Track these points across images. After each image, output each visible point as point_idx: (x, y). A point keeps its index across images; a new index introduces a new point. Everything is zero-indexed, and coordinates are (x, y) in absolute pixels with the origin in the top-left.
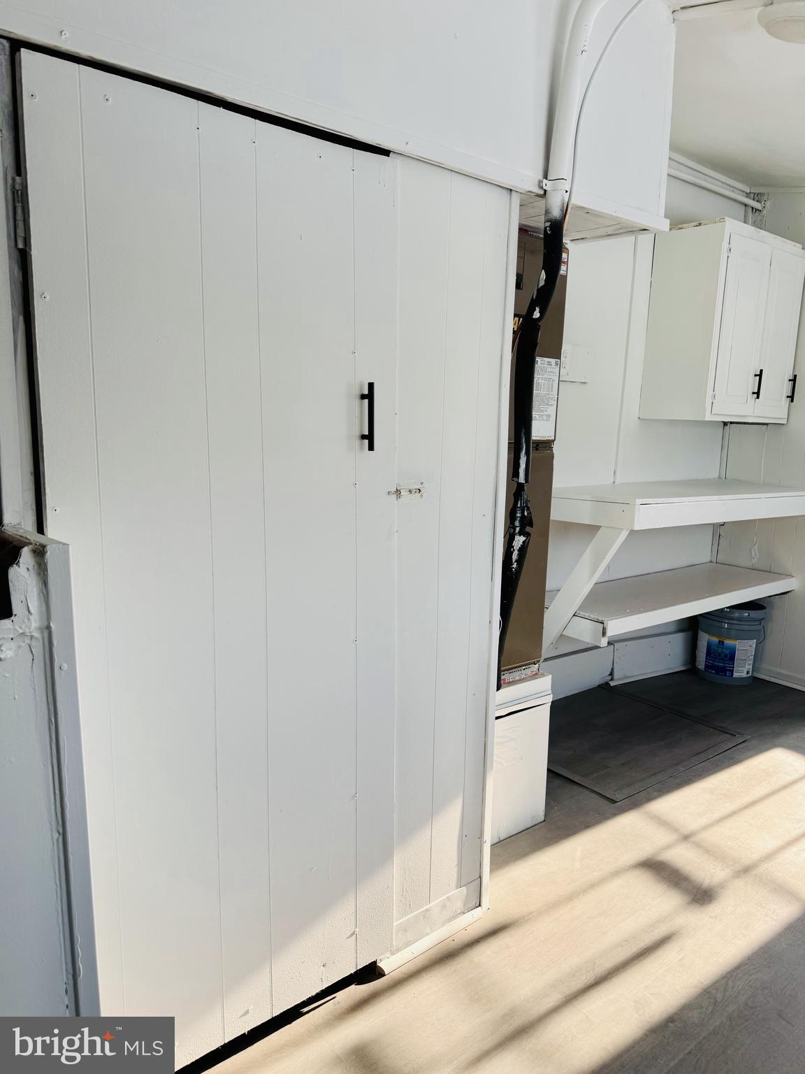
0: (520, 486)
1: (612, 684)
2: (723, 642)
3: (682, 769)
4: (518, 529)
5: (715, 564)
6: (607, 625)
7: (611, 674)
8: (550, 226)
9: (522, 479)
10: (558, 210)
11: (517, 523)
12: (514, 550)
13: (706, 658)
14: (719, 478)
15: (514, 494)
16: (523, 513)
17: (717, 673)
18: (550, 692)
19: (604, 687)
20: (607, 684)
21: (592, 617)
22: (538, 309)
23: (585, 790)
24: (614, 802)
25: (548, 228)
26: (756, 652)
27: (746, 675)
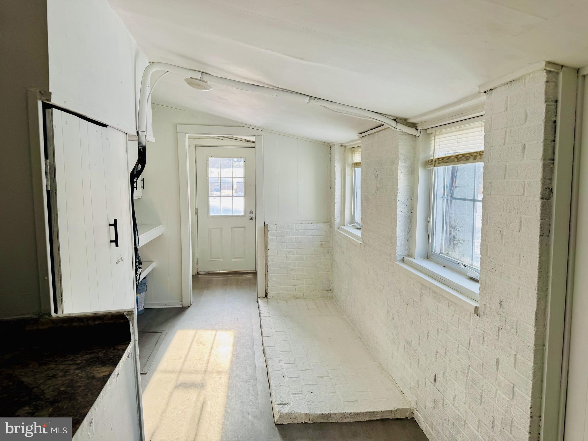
8: (142, 149)
12: (137, 275)
26: (145, 297)
27: (142, 309)
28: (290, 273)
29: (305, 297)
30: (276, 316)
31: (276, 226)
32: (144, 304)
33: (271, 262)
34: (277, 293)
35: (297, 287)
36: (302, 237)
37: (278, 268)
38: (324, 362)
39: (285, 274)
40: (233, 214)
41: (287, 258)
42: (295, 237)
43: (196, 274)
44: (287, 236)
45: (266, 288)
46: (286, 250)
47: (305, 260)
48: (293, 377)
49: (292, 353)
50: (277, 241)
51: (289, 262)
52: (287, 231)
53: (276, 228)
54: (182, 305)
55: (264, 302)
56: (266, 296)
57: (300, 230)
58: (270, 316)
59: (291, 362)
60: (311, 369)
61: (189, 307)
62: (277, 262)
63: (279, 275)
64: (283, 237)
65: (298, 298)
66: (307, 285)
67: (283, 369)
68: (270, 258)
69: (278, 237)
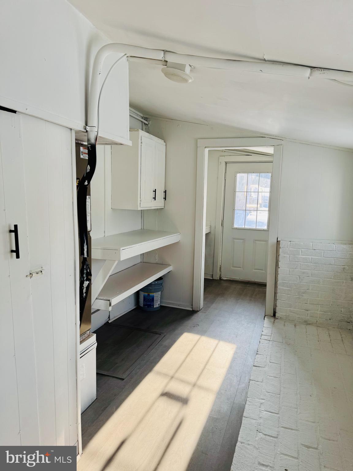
0: (85, 259)
1: (110, 322)
2: (149, 295)
3: (145, 356)
4: (85, 278)
5: (142, 263)
6: (111, 302)
7: (109, 317)
8: (91, 147)
9: (86, 256)
10: (94, 140)
11: (85, 276)
12: (84, 288)
13: (144, 302)
14: (141, 229)
15: (82, 263)
16: (87, 270)
17: (148, 307)
18: (96, 342)
19: (107, 324)
20: (108, 322)
21: (104, 298)
22: (87, 181)
23: (110, 378)
24: (123, 379)
25: (90, 148)
26: (161, 296)
27: (158, 306)
28: (302, 296)
29: (318, 324)
30: (278, 342)
31: (289, 243)
32: (160, 302)
33: (281, 281)
34: (285, 314)
35: (309, 312)
36: (320, 258)
37: (289, 289)
38: (318, 422)
39: (297, 296)
40: (256, 227)
41: (299, 279)
42: (312, 258)
43: (219, 279)
44: (302, 255)
45: (275, 307)
46: (300, 270)
47: (321, 284)
48: (269, 435)
49: (279, 397)
50: (289, 259)
51: (302, 283)
52: (302, 249)
53: (289, 245)
54: (192, 308)
55: (270, 321)
56: (274, 315)
57: (318, 251)
58: (271, 340)
59: (273, 411)
60: (297, 430)
61: (198, 311)
62: (288, 282)
63: (289, 296)
64: (297, 256)
65: (310, 324)
66: (322, 312)
67: (261, 418)
68: (280, 277)
69: (291, 256)
